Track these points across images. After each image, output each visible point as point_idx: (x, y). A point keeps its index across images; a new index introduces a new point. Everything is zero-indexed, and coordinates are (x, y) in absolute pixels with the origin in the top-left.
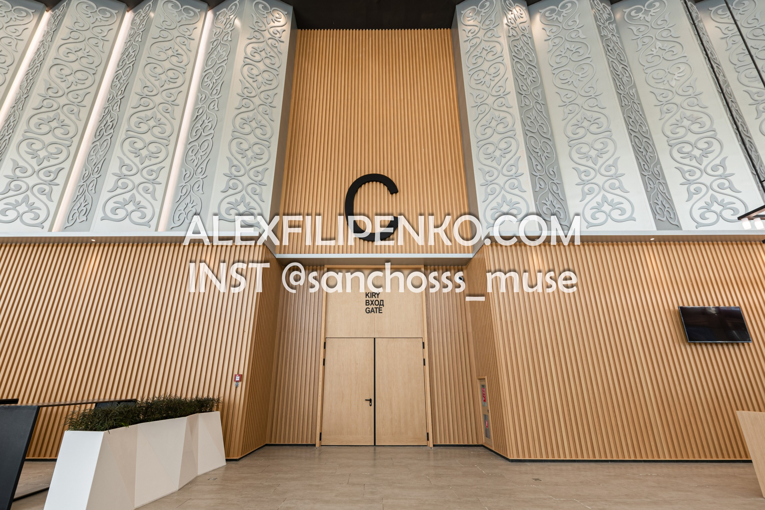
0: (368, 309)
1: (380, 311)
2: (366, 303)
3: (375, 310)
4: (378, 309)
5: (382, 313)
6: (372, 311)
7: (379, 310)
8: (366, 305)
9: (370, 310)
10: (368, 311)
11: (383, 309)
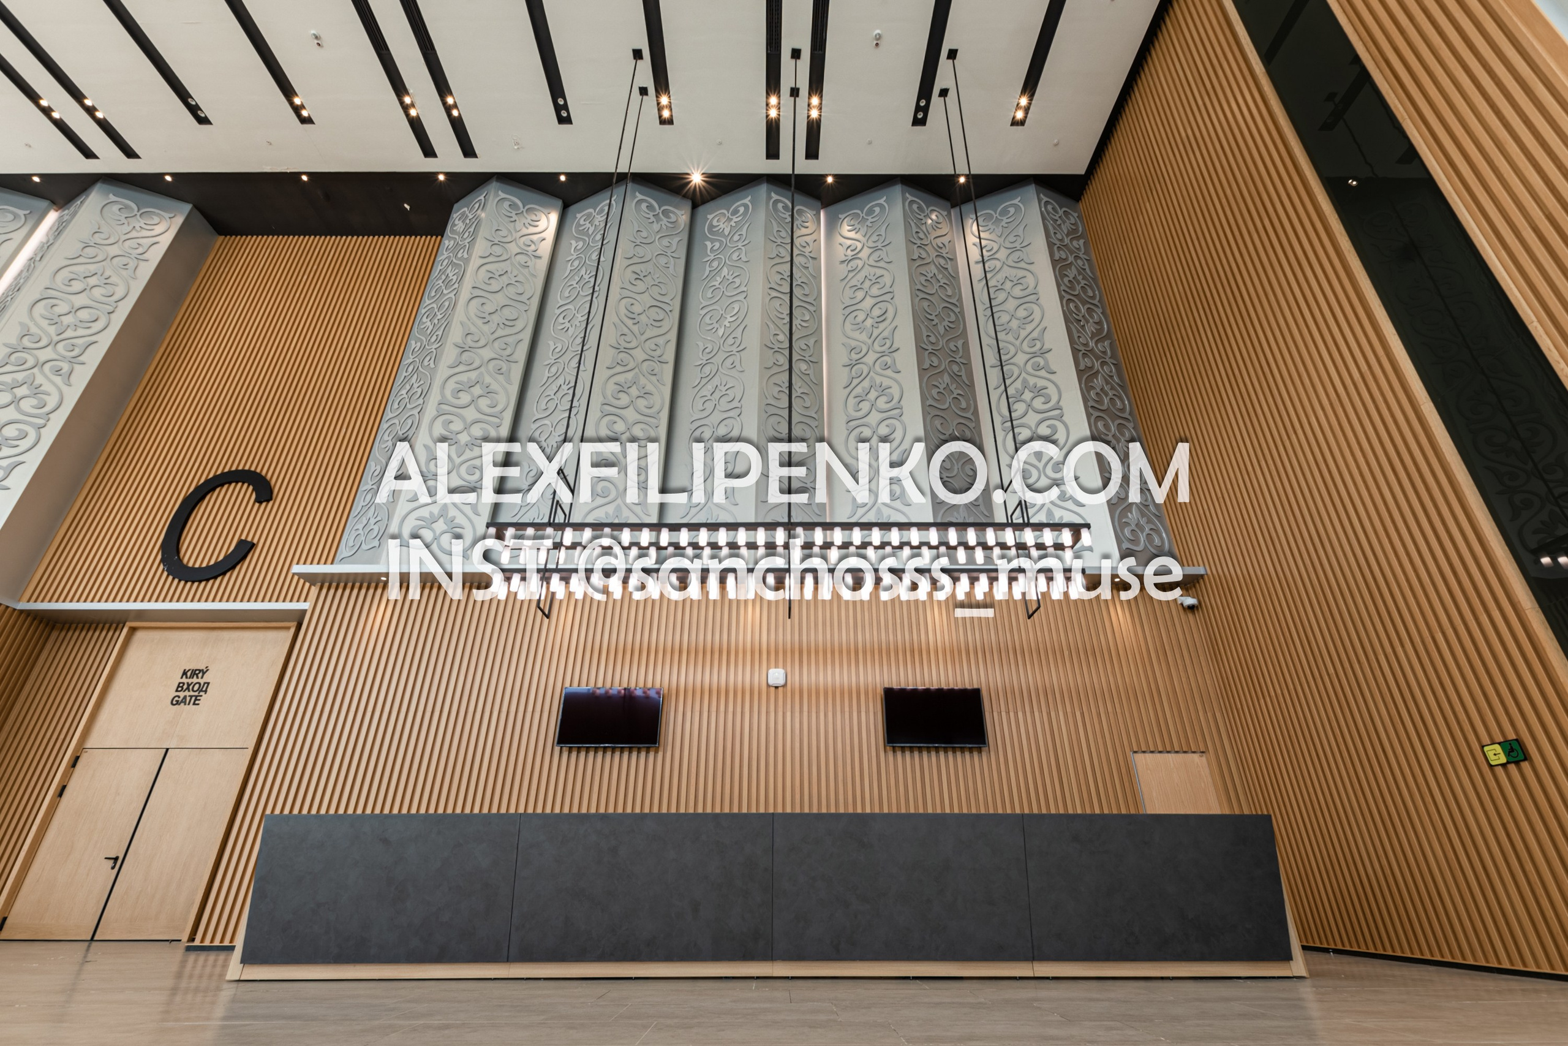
0: (177, 699)
1: (197, 702)
2: (178, 687)
3: (188, 699)
4: (193, 698)
5: (198, 704)
6: (182, 702)
7: (196, 700)
8: (177, 691)
9: (180, 699)
10: (176, 701)
11: (204, 697)
